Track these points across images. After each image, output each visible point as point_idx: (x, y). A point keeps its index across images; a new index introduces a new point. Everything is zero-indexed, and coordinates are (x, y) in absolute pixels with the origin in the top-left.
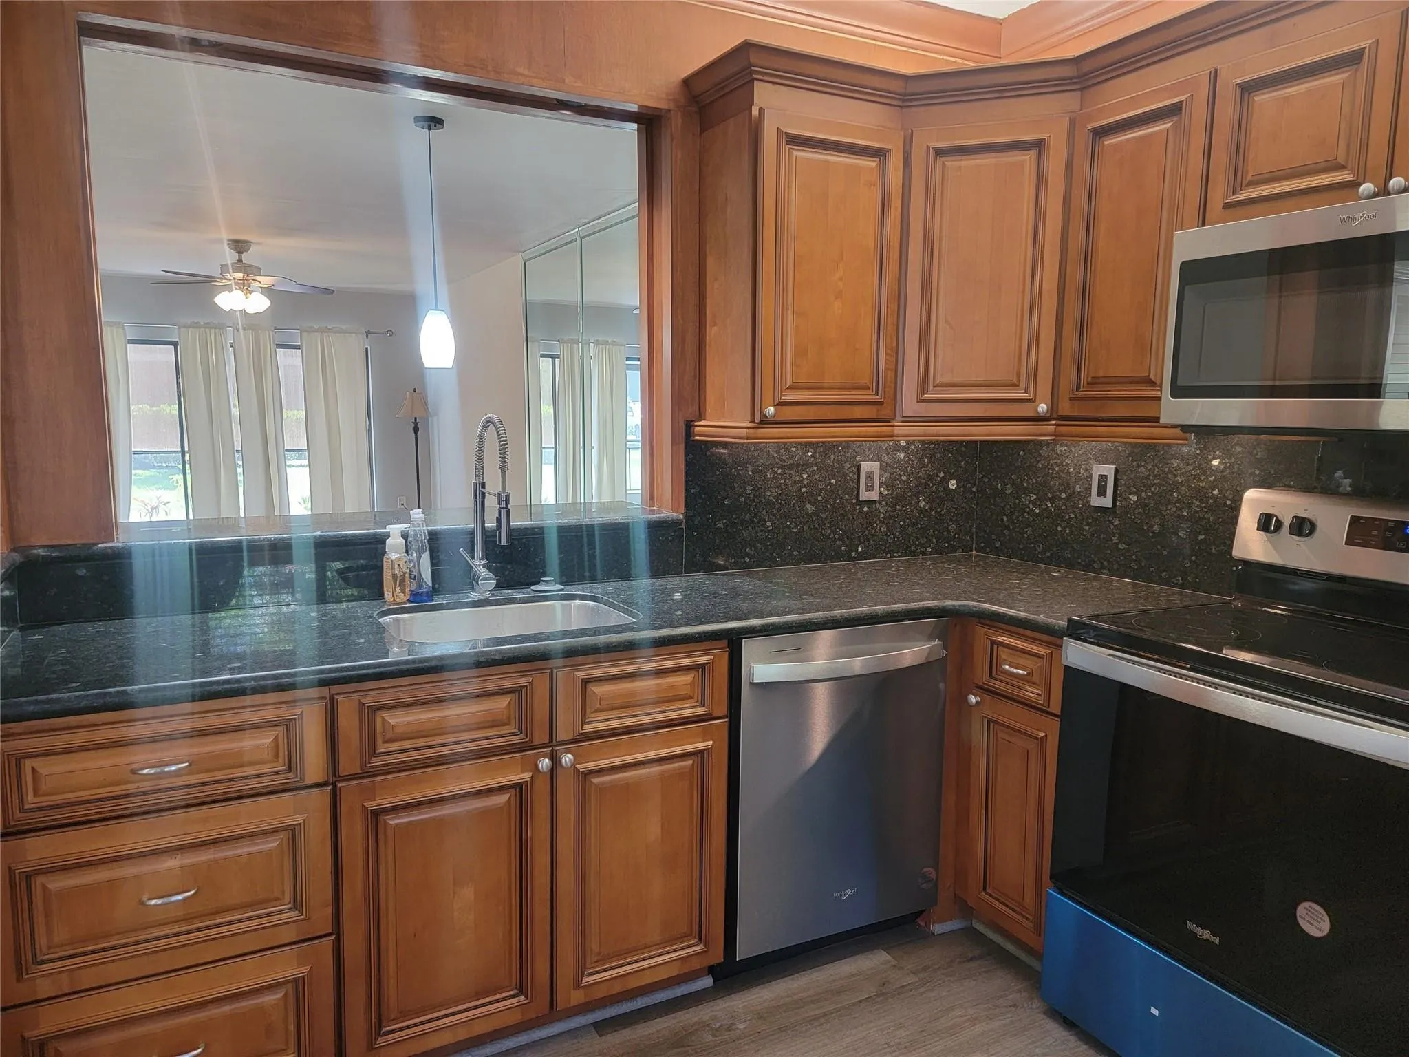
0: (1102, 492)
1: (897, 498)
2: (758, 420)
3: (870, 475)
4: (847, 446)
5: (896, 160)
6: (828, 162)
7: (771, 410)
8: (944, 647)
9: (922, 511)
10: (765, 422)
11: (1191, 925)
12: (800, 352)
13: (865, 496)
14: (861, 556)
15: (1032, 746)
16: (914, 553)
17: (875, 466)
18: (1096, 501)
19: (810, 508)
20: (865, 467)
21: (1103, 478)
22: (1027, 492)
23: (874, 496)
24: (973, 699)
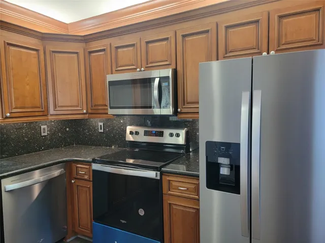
0: (101, 129)
1: (52, 134)
2: (4, 117)
3: (44, 129)
4: (36, 122)
5: (42, 52)
6: (21, 51)
7: (8, 114)
8: (65, 170)
9: (60, 137)
10: (7, 118)
11: (121, 220)
12: (17, 99)
13: (43, 134)
14: (43, 150)
15: (87, 189)
16: (58, 147)
17: (45, 126)
18: (100, 131)
19: (26, 139)
20: (42, 127)
21: (101, 126)
22: (85, 130)
23: (46, 134)
24: (73, 181)
